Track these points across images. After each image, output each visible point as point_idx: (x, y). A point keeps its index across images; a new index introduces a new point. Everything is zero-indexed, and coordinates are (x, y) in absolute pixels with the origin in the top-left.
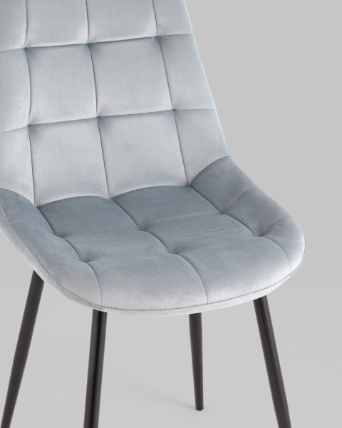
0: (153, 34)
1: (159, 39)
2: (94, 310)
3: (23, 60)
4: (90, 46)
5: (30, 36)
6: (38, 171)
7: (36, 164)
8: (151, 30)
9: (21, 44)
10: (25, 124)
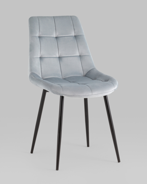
0: (74, 35)
1: (75, 36)
2: (60, 96)
3: (38, 39)
4: (56, 38)
5: (40, 33)
6: (42, 70)
7: (42, 67)
8: (73, 34)
9: (38, 35)
10: (39, 57)
